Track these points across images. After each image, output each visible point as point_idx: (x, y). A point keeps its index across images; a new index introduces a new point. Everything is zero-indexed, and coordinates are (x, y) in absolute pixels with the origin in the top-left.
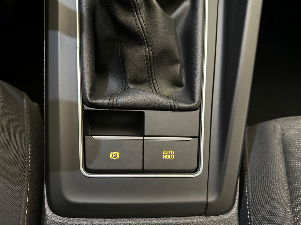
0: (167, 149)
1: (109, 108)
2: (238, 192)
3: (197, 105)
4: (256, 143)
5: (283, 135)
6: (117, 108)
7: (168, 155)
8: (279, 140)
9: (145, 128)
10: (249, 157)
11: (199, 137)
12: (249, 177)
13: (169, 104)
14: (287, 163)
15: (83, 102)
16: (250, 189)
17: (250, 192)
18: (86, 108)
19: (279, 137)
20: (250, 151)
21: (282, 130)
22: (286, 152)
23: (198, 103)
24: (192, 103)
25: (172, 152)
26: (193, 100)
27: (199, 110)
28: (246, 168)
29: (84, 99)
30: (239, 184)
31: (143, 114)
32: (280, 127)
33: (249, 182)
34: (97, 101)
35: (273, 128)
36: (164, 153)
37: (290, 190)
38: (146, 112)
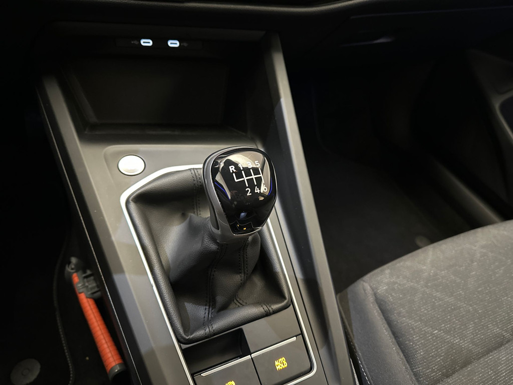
0: (277, 359)
1: (206, 337)
2: (355, 374)
3: (288, 301)
4: (353, 313)
5: (375, 294)
6: (215, 334)
7: (281, 364)
8: (372, 303)
9: (249, 345)
10: (352, 331)
11: (302, 334)
12: (359, 354)
13: (263, 310)
14: (389, 323)
15: (179, 341)
16: (365, 366)
17: (367, 370)
18: (184, 346)
19: (371, 299)
20: (350, 325)
21: (373, 289)
22: (384, 312)
23: (289, 299)
24: (284, 301)
25: (283, 359)
26: (284, 297)
27: (291, 305)
28: (354, 345)
29: (179, 338)
30: (353, 366)
31: (241, 330)
32: (369, 287)
33: (362, 360)
34: (193, 335)
35: (363, 292)
36: (276, 363)
37: (403, 352)
38: (243, 327)
